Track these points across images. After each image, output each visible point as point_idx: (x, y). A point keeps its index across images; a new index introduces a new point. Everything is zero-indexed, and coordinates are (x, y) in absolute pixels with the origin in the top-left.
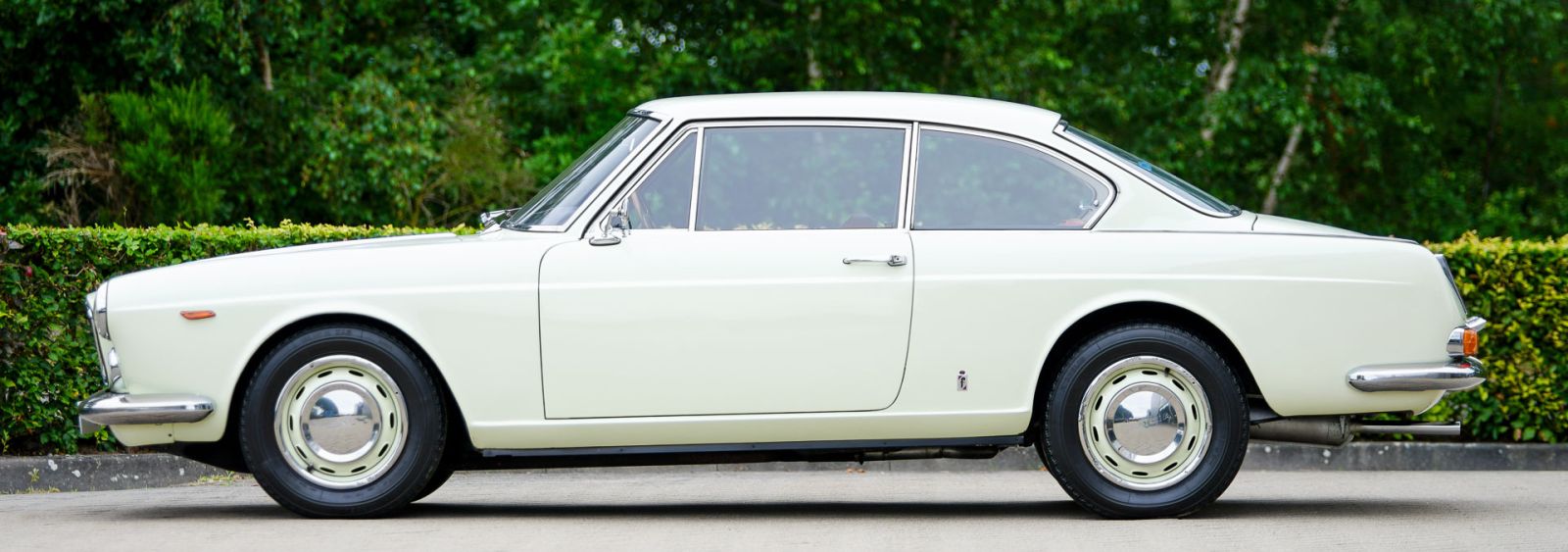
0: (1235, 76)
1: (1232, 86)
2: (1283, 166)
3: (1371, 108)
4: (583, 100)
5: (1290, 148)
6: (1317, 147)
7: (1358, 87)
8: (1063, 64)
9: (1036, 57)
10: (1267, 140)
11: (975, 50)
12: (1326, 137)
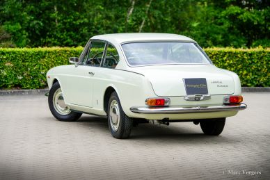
0: (134, 10)
1: (133, 12)
2: (142, 27)
3: (159, 17)
4: (13, 15)
5: (143, 23)
6: (149, 24)
7: (157, 13)
8: (102, 8)
9: (97, 7)
10: (139, 22)
11: (86, 6)
12: (150, 22)
